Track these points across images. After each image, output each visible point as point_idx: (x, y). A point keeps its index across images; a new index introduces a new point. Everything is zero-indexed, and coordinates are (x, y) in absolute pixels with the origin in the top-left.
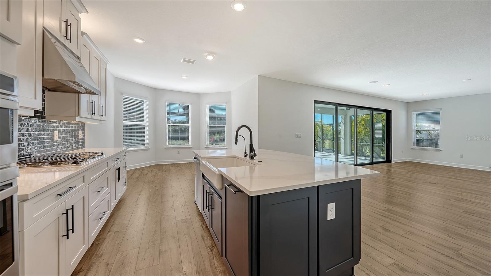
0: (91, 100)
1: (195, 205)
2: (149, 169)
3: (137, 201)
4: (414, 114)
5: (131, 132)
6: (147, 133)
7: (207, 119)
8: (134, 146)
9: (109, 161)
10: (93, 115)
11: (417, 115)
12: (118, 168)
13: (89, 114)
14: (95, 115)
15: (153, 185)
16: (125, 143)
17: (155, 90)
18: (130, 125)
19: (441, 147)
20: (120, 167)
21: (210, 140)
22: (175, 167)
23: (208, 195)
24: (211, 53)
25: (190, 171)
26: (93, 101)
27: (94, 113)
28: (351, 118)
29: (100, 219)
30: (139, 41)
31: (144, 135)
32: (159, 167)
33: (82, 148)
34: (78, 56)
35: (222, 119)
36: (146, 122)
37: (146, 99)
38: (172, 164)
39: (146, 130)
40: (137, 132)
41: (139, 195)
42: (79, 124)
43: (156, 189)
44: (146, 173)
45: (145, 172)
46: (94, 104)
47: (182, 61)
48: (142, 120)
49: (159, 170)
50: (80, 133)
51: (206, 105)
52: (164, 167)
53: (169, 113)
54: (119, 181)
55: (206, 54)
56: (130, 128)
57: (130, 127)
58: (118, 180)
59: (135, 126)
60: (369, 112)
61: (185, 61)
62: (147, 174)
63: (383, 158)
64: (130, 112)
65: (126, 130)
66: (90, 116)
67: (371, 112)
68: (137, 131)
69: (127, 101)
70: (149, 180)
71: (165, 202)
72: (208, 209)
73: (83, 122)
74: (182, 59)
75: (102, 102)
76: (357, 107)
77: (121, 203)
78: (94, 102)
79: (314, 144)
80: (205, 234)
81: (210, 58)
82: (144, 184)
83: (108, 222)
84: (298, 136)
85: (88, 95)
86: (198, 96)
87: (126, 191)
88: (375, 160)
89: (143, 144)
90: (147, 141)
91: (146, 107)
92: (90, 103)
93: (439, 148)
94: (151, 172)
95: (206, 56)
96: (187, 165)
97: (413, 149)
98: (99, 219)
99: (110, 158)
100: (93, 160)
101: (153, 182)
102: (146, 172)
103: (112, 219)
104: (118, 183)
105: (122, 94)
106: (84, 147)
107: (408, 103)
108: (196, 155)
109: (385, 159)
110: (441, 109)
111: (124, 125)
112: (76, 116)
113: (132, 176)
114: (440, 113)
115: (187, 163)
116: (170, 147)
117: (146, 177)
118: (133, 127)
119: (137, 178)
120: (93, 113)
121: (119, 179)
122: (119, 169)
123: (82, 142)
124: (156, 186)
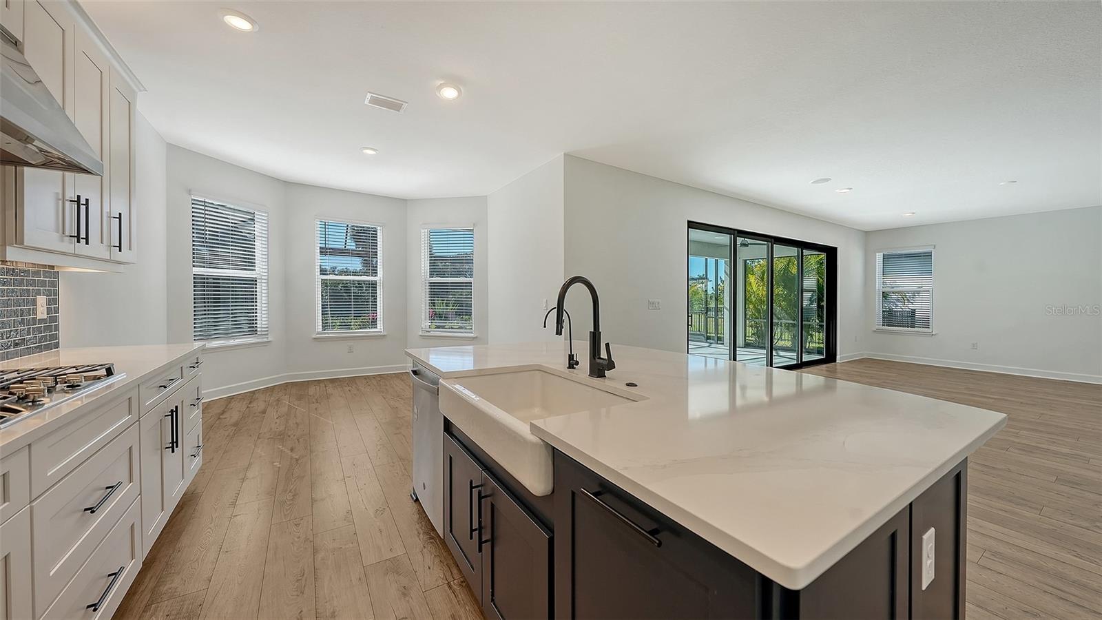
0: (71, 194)
1: (415, 505)
2: (271, 395)
3: (234, 504)
4: (879, 257)
5: (217, 299)
6: (264, 298)
7: (425, 266)
8: (227, 335)
9: (134, 394)
10: (78, 242)
11: (886, 258)
12: (172, 411)
13: (62, 241)
14: (87, 243)
15: (283, 446)
16: (201, 327)
17: (288, 186)
18: (214, 279)
19: (935, 326)
20: (176, 407)
21: (436, 316)
22: (342, 387)
23: (480, 498)
24: (455, 81)
25: (385, 398)
26: (79, 197)
27: (83, 235)
28: (745, 264)
29: (95, 607)
30: (238, 23)
31: (254, 304)
32: (298, 389)
33: (47, 348)
34: (13, 37)
35: (462, 264)
36: (259, 271)
37: (259, 211)
38: (332, 381)
39: (261, 290)
40: (236, 298)
41: (243, 480)
42: (37, 273)
43: (292, 458)
44: (260, 409)
45: (259, 405)
46: (83, 208)
47: (367, 102)
48: (249, 263)
49: (300, 398)
50: (42, 300)
51: (423, 229)
52: (312, 391)
53: (323, 251)
54: (173, 451)
55: (439, 82)
56: (214, 287)
57: (214, 283)
58: (173, 447)
59: (229, 280)
60: (793, 251)
61: (374, 101)
62: (264, 412)
63: (819, 352)
64: (215, 243)
65: (204, 291)
66: (69, 246)
67: (798, 252)
68: (236, 295)
69: (202, 211)
70: (271, 429)
71: (323, 500)
72: (481, 543)
73: (53, 267)
74: (369, 95)
75: (119, 206)
76: (773, 240)
77: (183, 511)
78: (83, 201)
79: (688, 325)
80: (462, 612)
81: (449, 93)
82: (255, 445)
83: (134, 594)
84: (653, 306)
85: (61, 173)
86: (401, 204)
87: (202, 471)
88: (806, 358)
89: (253, 329)
90: (262, 321)
91: (258, 228)
92: (68, 204)
93: (930, 330)
94: (277, 405)
95: (441, 86)
96: (374, 382)
97: (877, 331)
98: (89, 607)
99: (138, 384)
100: (68, 396)
101: (282, 436)
102: (262, 406)
103: (148, 579)
104: (172, 459)
105: (189, 192)
106: (57, 346)
107: (867, 233)
108: (416, 361)
109: (822, 354)
111: (198, 278)
112: (4, 245)
113: (219, 418)
114: (931, 256)
115: (374, 377)
116: (327, 335)
117: (262, 421)
118: (223, 283)
119: (236, 424)
120: (78, 237)
121: (174, 444)
122: (174, 413)
123: (48, 328)
124: (292, 450)
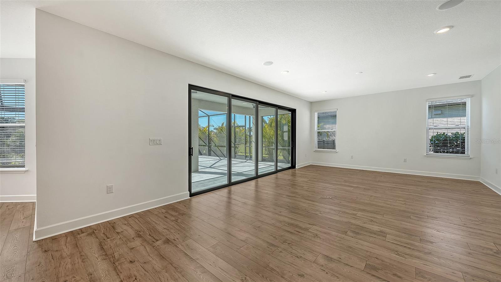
4: (316, 115)
28: (262, 118)
84: (154, 142)
93: (335, 150)
97: (316, 151)
107: (311, 103)
109: (290, 163)
110: (337, 110)
